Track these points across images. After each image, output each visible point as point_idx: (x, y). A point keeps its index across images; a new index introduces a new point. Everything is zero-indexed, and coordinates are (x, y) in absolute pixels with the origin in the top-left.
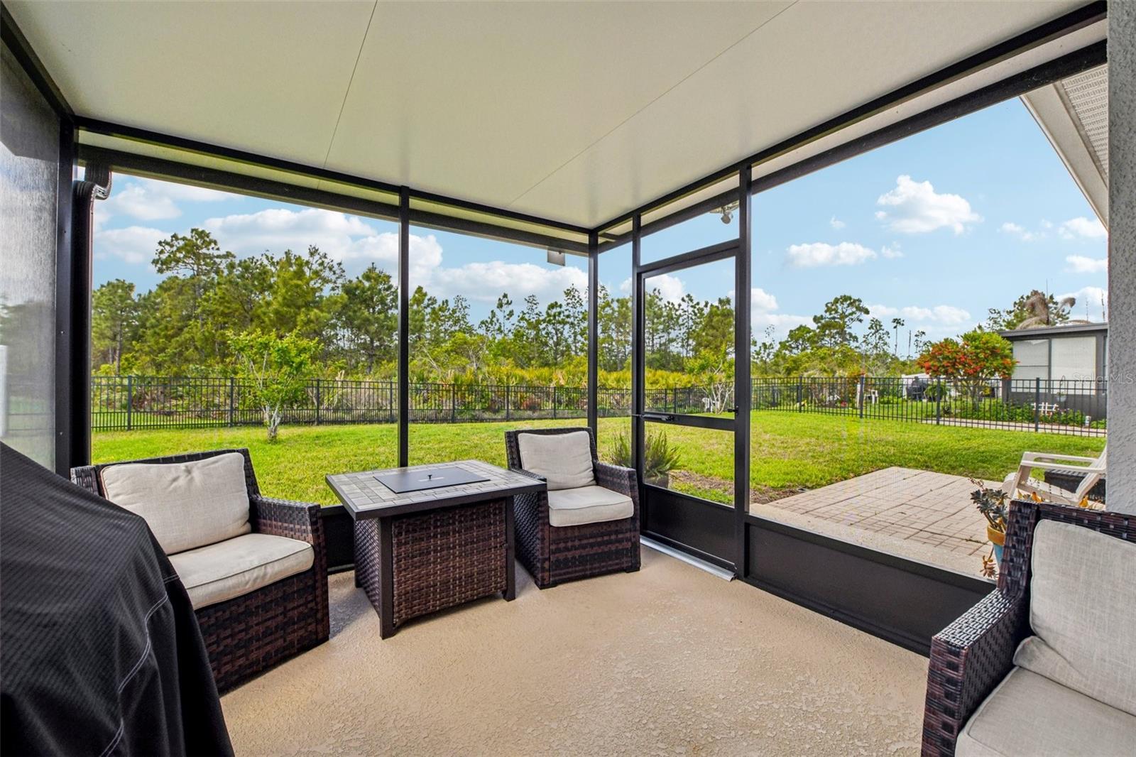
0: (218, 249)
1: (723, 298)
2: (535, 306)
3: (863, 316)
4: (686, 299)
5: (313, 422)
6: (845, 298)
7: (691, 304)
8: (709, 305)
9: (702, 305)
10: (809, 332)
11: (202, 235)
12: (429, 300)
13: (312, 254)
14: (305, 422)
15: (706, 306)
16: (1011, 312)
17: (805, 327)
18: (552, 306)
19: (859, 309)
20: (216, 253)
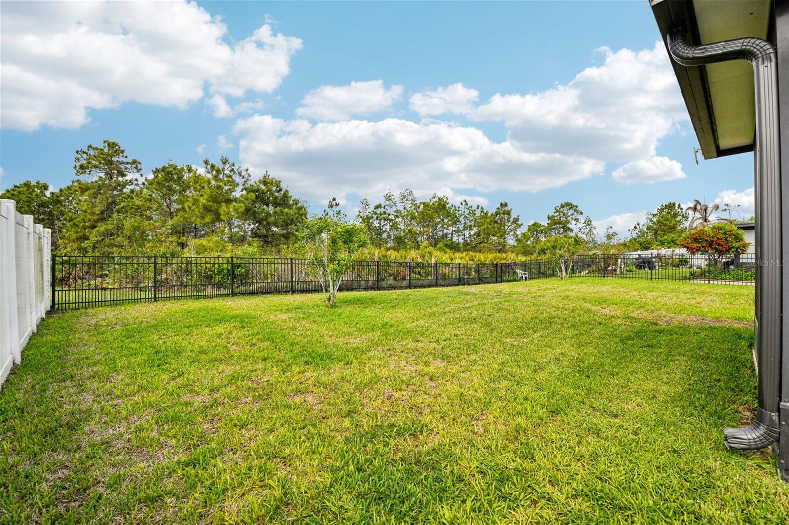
0: (126, 157)
1: (503, 202)
2: (367, 207)
3: (579, 216)
4: (463, 203)
5: (289, 291)
6: (567, 204)
7: (466, 206)
8: (480, 208)
9: (475, 208)
10: (540, 227)
11: (111, 145)
12: (294, 201)
13: (224, 163)
14: (284, 292)
15: (478, 208)
16: (656, 215)
17: (538, 224)
18: (378, 207)
19: (577, 211)
20: (125, 160)
